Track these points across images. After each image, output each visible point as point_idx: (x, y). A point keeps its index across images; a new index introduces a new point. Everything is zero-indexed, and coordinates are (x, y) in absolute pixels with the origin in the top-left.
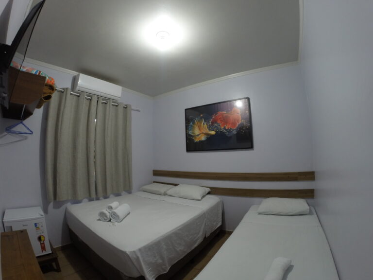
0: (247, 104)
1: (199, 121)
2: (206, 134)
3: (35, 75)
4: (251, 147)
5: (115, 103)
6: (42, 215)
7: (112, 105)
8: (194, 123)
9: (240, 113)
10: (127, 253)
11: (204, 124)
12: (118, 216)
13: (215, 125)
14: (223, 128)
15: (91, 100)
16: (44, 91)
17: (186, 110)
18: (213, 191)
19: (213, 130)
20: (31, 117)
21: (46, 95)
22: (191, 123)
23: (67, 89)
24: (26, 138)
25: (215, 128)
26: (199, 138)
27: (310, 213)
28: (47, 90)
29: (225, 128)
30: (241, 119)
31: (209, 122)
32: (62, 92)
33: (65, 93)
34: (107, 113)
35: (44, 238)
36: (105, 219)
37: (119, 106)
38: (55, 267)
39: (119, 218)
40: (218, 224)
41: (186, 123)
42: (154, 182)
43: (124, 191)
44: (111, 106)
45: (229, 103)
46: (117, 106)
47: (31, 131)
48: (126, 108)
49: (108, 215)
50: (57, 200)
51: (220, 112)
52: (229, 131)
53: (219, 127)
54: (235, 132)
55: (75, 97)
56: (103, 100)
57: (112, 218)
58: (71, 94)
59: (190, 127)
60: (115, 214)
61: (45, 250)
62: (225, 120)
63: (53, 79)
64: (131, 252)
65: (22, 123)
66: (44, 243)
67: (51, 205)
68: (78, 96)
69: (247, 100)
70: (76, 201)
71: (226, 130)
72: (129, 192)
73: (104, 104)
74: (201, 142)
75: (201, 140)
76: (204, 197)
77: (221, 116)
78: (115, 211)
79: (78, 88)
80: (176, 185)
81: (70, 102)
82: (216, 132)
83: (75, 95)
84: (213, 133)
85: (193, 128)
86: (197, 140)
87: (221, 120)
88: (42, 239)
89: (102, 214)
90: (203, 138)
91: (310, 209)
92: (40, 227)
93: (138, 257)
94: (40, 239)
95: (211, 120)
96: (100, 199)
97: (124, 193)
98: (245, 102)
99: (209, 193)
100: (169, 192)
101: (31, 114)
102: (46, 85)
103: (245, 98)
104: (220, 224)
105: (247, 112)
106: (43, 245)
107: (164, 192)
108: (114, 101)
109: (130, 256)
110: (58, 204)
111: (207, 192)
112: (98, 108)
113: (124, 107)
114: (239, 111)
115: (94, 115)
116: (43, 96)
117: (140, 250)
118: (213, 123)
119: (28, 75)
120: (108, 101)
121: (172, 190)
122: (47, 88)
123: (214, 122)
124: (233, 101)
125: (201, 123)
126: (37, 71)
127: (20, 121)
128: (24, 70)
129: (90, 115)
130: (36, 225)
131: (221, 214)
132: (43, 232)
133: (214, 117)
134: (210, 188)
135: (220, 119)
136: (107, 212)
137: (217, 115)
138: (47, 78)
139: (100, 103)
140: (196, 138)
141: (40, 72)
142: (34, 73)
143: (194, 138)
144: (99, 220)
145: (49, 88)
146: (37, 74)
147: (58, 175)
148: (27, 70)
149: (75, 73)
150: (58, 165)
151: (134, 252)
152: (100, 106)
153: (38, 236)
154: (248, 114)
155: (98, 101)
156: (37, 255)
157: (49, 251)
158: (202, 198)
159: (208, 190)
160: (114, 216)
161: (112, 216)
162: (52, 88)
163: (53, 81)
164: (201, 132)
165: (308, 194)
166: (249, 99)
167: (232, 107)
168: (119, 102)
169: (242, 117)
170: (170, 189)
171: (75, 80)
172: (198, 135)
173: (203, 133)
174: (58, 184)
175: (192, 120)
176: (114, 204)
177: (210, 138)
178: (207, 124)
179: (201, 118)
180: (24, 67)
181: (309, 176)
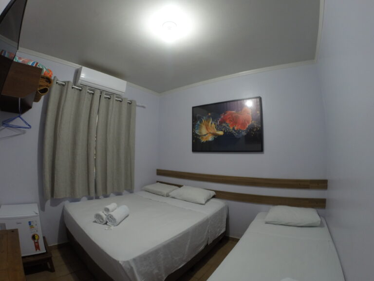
0: (259, 103)
1: (207, 120)
2: (214, 134)
3: (31, 67)
4: (261, 150)
5: (118, 98)
6: (37, 214)
7: (116, 100)
8: (201, 122)
9: (251, 114)
10: (120, 262)
11: (212, 124)
12: (114, 220)
13: (224, 125)
14: (231, 128)
15: (93, 94)
16: (41, 84)
17: (193, 108)
18: (218, 195)
19: (222, 130)
20: (30, 110)
21: (42, 88)
22: (198, 122)
23: (68, 82)
24: (24, 133)
25: (223, 128)
26: (206, 138)
27: (321, 225)
28: (43, 83)
29: (234, 129)
30: (251, 120)
31: (217, 122)
32: (63, 86)
33: (66, 86)
34: (110, 108)
35: (38, 236)
36: (101, 222)
37: (123, 102)
38: (49, 267)
39: (115, 222)
40: (221, 230)
41: (193, 122)
42: (157, 182)
43: (126, 189)
44: (115, 102)
45: (239, 102)
46: (121, 101)
47: (29, 125)
48: (130, 104)
49: (104, 217)
50: (55, 197)
51: (229, 112)
52: (238, 132)
53: (228, 127)
54: (244, 134)
55: (77, 92)
56: (105, 95)
57: (108, 221)
58: (73, 88)
59: (196, 126)
60: (111, 217)
61: (39, 249)
62: (235, 121)
63: (51, 71)
64: (124, 262)
65: (19, 117)
66: (38, 242)
67: (48, 203)
68: (80, 90)
69: (258, 100)
70: (74, 199)
71: (235, 131)
72: (131, 191)
73: (107, 99)
74: (208, 142)
75: (208, 140)
76: (208, 200)
77: (230, 116)
78: (112, 213)
79: (80, 82)
80: (180, 186)
81: (71, 96)
82: (224, 132)
83: (77, 89)
84: (221, 133)
85: (200, 127)
86: (203, 140)
87: (230, 120)
88: (36, 238)
89: (98, 216)
90: (210, 138)
91: (321, 221)
92: (34, 226)
93: (132, 268)
94: (34, 237)
95: (220, 119)
96: (100, 197)
97: (125, 192)
98: (257, 102)
99: (214, 197)
100: (171, 194)
101: (30, 107)
102: (43, 77)
103: (256, 98)
104: (223, 230)
105: (258, 112)
106: (37, 244)
107: (167, 194)
108: (118, 96)
109: (123, 266)
110: (55, 202)
111: (212, 196)
112: (101, 103)
113: (128, 103)
114: (250, 111)
115: (96, 111)
116: (38, 89)
117: (134, 260)
118: (221, 123)
119: (24, 66)
120: (112, 96)
121: (176, 192)
122: (44, 80)
123: (223, 121)
124: (243, 100)
125: (209, 122)
126: (34, 63)
127: (18, 115)
128: (20, 61)
129: (92, 110)
130: (30, 223)
131: (225, 220)
132: (37, 231)
133: (222, 117)
134: (215, 191)
135: (229, 118)
136: (103, 214)
137: (226, 115)
138: (45, 70)
139: (102, 98)
140: (203, 138)
141: (37, 63)
142: (30, 64)
143: (200, 138)
144: (95, 222)
145: (46, 81)
146: (34, 66)
147: (56, 172)
148: (23, 61)
149: (78, 66)
150: (56, 161)
151: (128, 262)
152: (103, 101)
153: (32, 234)
154: (259, 115)
155: (100, 96)
156: (23, 255)
157: (43, 250)
158: (206, 202)
159: (213, 193)
160: (110, 218)
161: (108, 219)
162: (49, 80)
163: (50, 74)
164: (209, 131)
165: (319, 204)
166: (260, 99)
167: (242, 106)
168: (123, 97)
169: (252, 118)
170: (173, 190)
171: (77, 73)
172: (205, 135)
173: (210, 133)
174: (55, 181)
175: (200, 119)
176: (111, 206)
177: (218, 138)
178: (215, 124)
179: (209, 117)
180: (20, 58)
181: (322, 184)
